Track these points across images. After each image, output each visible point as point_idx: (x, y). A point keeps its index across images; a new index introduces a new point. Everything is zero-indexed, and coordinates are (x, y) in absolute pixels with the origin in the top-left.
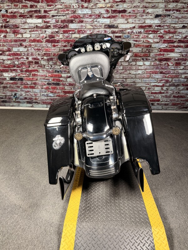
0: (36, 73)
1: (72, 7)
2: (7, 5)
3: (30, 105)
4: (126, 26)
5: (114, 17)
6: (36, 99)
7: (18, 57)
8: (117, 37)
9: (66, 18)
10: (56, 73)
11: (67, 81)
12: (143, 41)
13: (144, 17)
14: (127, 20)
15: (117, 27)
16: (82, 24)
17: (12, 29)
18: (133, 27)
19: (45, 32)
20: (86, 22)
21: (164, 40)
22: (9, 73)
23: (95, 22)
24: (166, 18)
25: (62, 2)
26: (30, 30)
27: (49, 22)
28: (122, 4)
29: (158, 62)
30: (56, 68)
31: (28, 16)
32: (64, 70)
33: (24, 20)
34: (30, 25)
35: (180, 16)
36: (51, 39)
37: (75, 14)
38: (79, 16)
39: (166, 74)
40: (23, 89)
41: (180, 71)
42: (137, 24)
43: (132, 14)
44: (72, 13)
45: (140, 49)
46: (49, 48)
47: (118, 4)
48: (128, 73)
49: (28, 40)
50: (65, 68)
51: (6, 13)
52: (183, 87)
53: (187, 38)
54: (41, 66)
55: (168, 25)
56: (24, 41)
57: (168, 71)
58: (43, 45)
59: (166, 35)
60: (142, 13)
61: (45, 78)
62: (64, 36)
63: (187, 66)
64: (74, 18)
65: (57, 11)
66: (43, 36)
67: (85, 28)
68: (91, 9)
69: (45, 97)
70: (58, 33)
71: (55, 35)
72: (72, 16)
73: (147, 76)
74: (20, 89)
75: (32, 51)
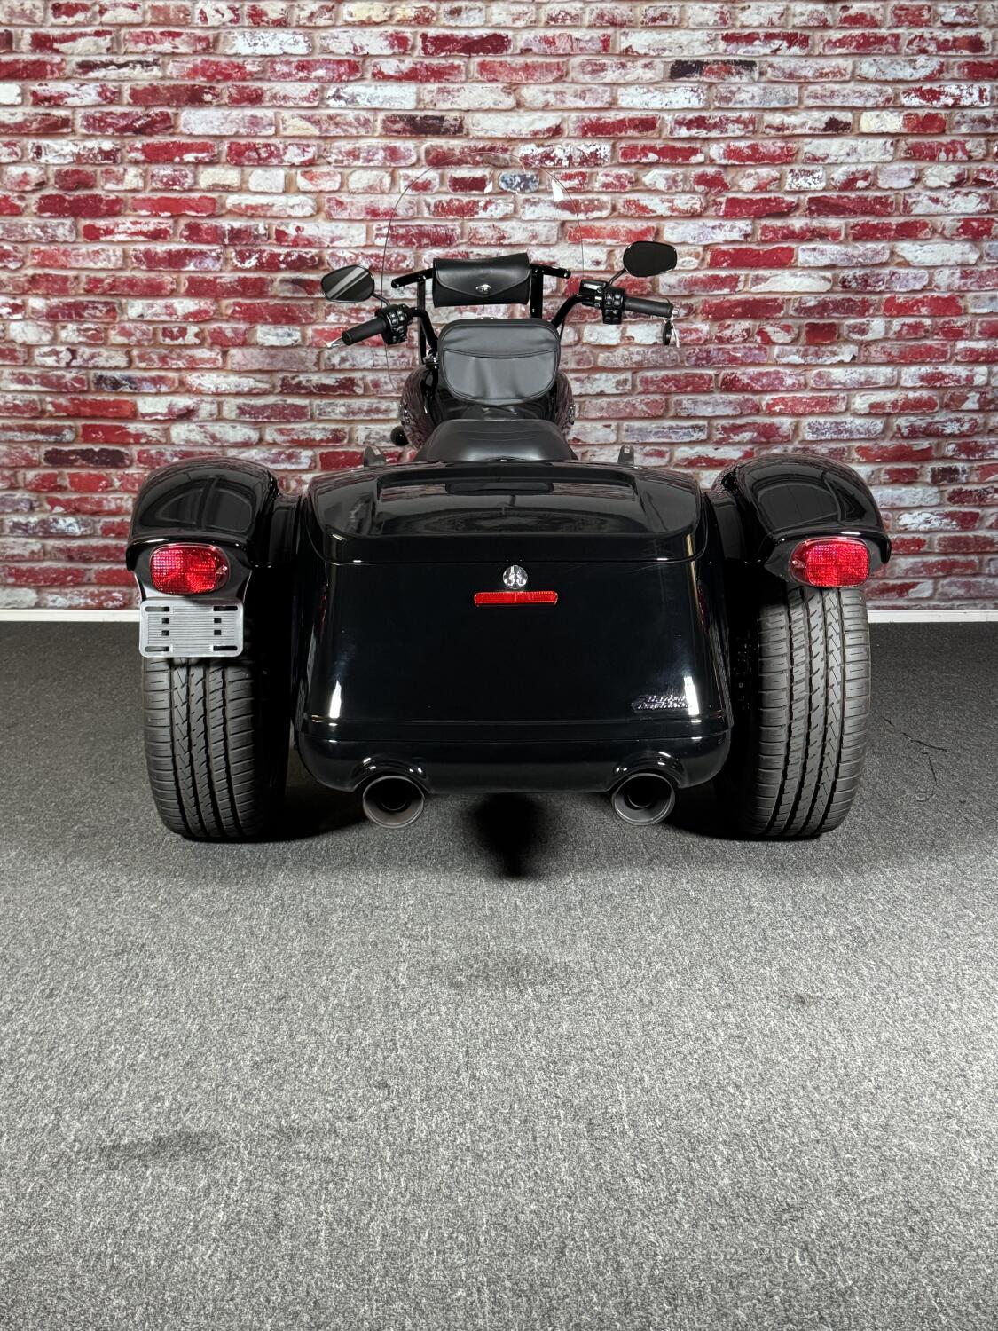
1: (200, 24)
5: (437, 74)
8: (460, 185)
9: (163, 78)
10: (99, 391)
11: (169, 442)
12: (614, 208)
13: (611, 75)
14: (512, 88)
15: (458, 130)
16: (258, 112)
18: (549, 130)
19: (39, 151)
20: (280, 101)
21: (728, 200)
23: (332, 102)
24: (733, 80)
27: (61, 97)
28: (479, 4)
29: (704, 327)
30: (101, 361)
32: (154, 374)
35: (808, 68)
36: (70, 196)
37: (212, 59)
38: (240, 68)
39: (756, 392)
41: (838, 374)
42: (574, 115)
43: (541, 60)
44: (195, 52)
45: (600, 254)
46: (62, 247)
47: (456, 5)
50: (157, 364)
52: (869, 468)
53: (861, 184)
54: (9, 355)
55: (745, 115)
57: (768, 374)
58: (26, 231)
59: (741, 174)
60: (598, 53)
61: (30, 422)
62: (153, 176)
63: (875, 341)
64: (208, 77)
65: (109, 37)
66: (25, 174)
67: (276, 134)
68: (309, 28)
69: (30, 541)
70: (115, 162)
71: (95, 172)
72: (195, 66)
73: (647, 404)
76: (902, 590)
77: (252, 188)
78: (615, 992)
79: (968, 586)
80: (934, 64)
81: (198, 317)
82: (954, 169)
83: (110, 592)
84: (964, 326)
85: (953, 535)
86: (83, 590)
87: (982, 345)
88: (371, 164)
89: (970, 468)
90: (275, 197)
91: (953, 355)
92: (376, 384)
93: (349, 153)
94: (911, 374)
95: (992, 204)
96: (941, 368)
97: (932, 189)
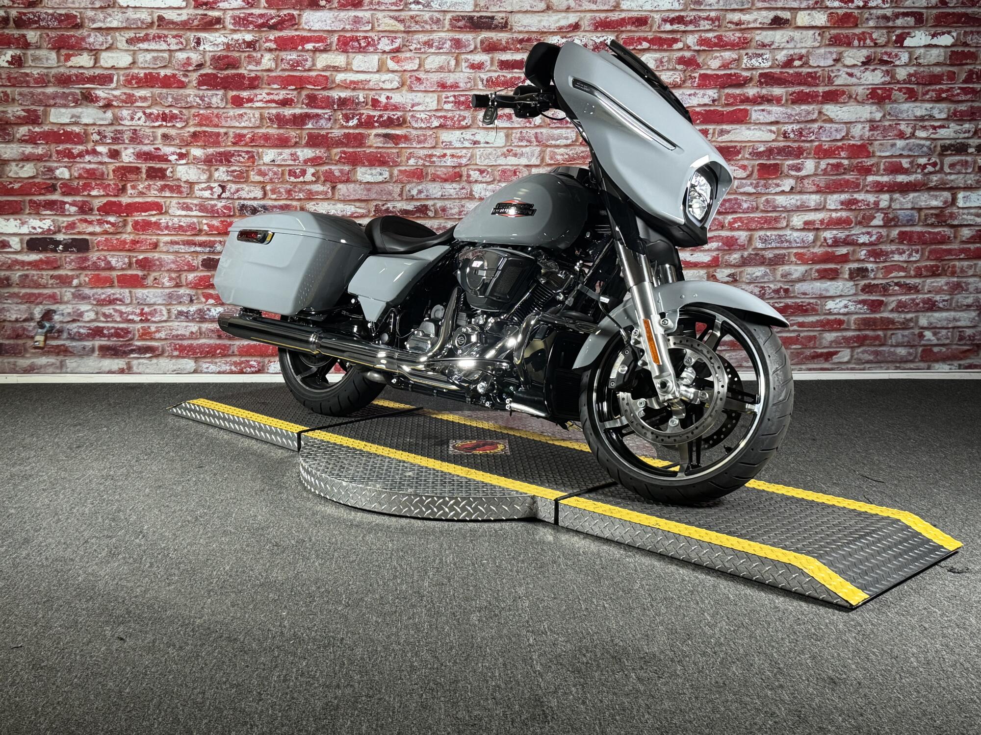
0: (153, 219)
3: (118, 363)
6: (146, 334)
7: (69, 146)
8: (505, 65)
10: (242, 215)
15: (504, 26)
16: (360, 14)
17: (52, 34)
18: (570, 26)
19: (198, 42)
20: (376, 5)
21: (701, 75)
22: (25, 217)
23: (413, 6)
26: (131, 34)
27: (215, 2)
30: (243, 194)
32: (282, 203)
34: (130, 14)
36: (222, 74)
39: (721, 213)
40: (87, 291)
41: (781, 200)
42: (589, 15)
46: (216, 111)
49: (122, 78)
50: (284, 196)
52: (802, 269)
53: (797, 63)
54: (176, 189)
55: (713, 14)
56: (104, 80)
57: (729, 200)
58: (189, 99)
59: (710, 57)
61: (191, 238)
62: (282, 60)
63: (808, 176)
66: (188, 58)
67: (372, 29)
69: (190, 324)
70: (255, 49)
71: (240, 57)
74: (73, 290)
75: (139, 122)
76: (828, 356)
77: (354, 69)
78: (696, 675)
79: (876, 353)
81: (315, 161)
82: (865, 52)
83: (248, 361)
84: (872, 165)
85: (864, 316)
86: (228, 359)
87: (885, 179)
88: (441, 51)
89: (877, 268)
90: (371, 75)
91: (865, 186)
92: (444, 210)
93: (425, 43)
94: (834, 200)
95: (892, 77)
96: (856, 196)
97: (848, 67)
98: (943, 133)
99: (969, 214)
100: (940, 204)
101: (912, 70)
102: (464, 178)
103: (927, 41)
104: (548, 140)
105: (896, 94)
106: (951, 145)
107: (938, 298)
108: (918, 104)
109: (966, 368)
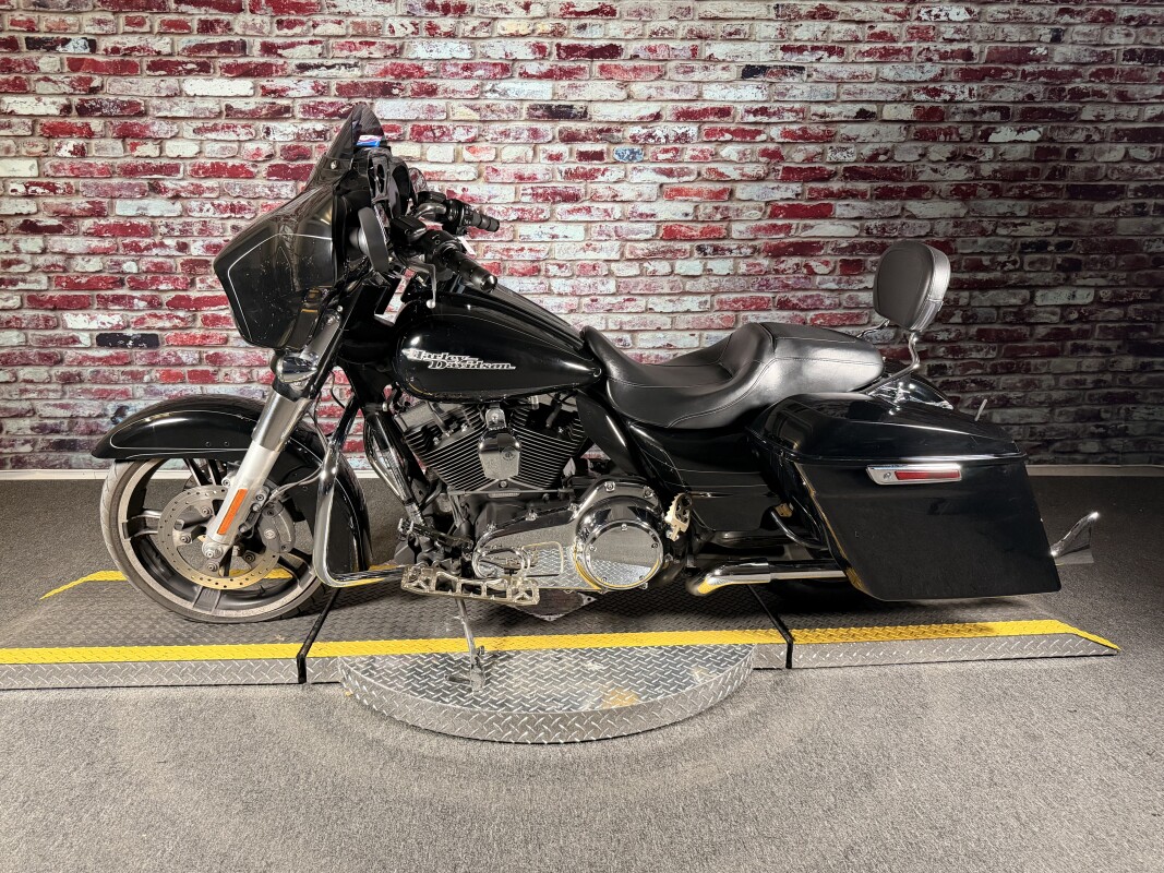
0: (224, 315)
1: (388, 34)
2: (94, 20)
4: (620, 111)
5: (568, 74)
7: (136, 239)
8: (584, 156)
9: (361, 77)
12: (699, 174)
13: (697, 76)
14: (624, 85)
15: (584, 116)
16: (433, 102)
17: (116, 122)
18: (651, 116)
19: (268, 133)
20: (451, 94)
21: (784, 168)
22: (93, 312)
23: (488, 95)
24: (787, 80)
25: (344, 9)
26: (199, 124)
27: (284, 90)
28: (600, 22)
29: (765, 262)
31: (190, 66)
33: (172, 81)
34: (199, 103)
35: (844, 72)
36: (292, 165)
37: (399, 61)
38: (420, 69)
39: (802, 310)
40: (158, 387)
41: (863, 297)
42: (670, 105)
43: (646, 64)
44: (386, 57)
45: (689, 208)
47: (583, 22)
48: (639, 310)
49: (189, 168)
51: (88, 51)
53: (882, 158)
55: (797, 106)
56: (171, 170)
57: (812, 296)
58: (257, 190)
59: (794, 150)
60: (689, 59)
64: (396, 75)
65: (320, 45)
66: (258, 149)
67: (447, 118)
68: (472, 38)
70: (325, 139)
71: (310, 147)
72: (385, 67)
73: (722, 319)
74: (145, 386)
75: (207, 214)
77: (429, 159)
80: (937, 69)
82: (950, 148)
87: (966, 276)
88: (518, 141)
89: (955, 365)
90: (447, 166)
93: (502, 133)
95: (977, 173)
97: (933, 162)
98: (1023, 230)
99: (1045, 312)
100: (1019, 302)
101: (997, 166)
102: (543, 273)
103: (1013, 136)
104: (627, 235)
105: (981, 191)
106: (1031, 243)
107: (1012, 395)
108: (999, 201)
109: (1035, 463)
